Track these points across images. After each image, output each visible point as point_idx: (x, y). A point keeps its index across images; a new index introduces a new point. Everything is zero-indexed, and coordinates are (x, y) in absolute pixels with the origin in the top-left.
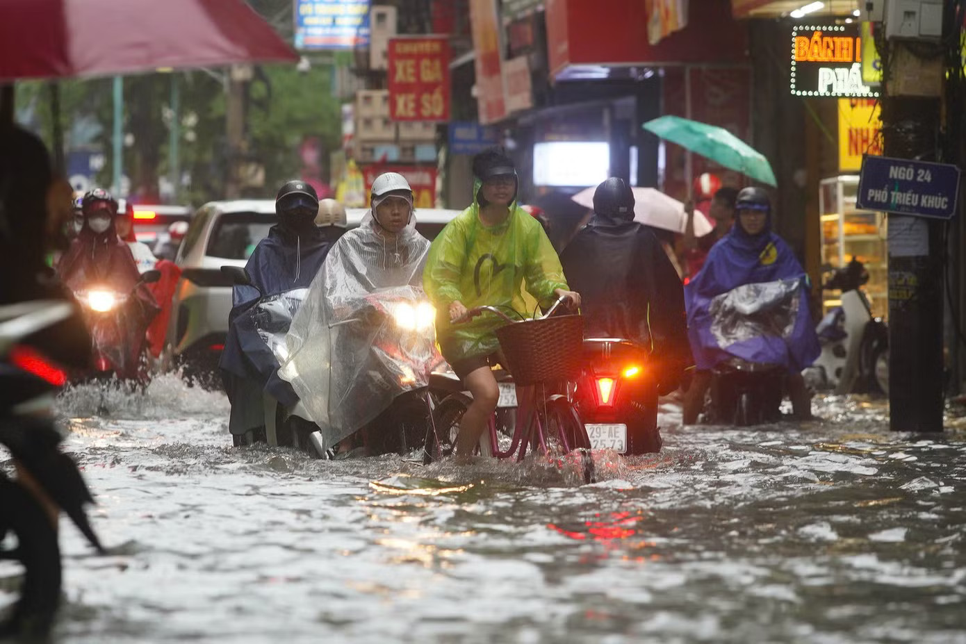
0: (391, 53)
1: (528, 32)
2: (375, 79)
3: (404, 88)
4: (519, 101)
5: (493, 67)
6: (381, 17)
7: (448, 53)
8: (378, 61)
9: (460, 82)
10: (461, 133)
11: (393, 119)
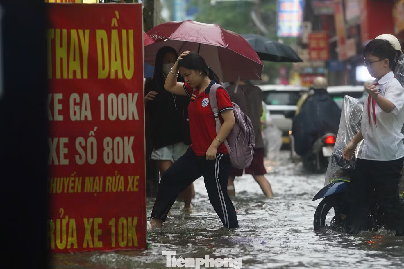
0: (310, 38)
1: (355, 31)
2: (304, 46)
3: (314, 49)
4: (351, 53)
5: (343, 42)
6: (306, 27)
7: (329, 37)
8: (305, 40)
9: (332, 47)
10: (334, 64)
11: (310, 60)
